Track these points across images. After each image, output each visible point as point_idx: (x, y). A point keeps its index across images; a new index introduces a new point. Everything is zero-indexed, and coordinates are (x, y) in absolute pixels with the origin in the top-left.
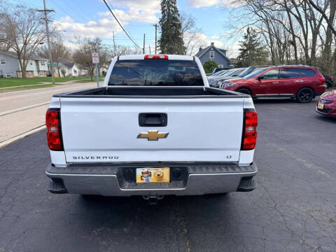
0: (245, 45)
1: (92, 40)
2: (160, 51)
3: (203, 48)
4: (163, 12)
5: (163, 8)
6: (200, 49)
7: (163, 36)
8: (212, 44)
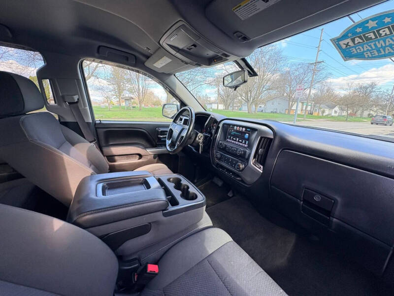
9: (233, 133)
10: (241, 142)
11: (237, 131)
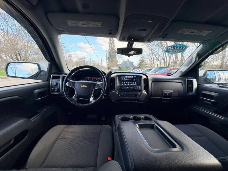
0: (141, 60)
1: (82, 57)
2: (108, 62)
3: (124, 61)
4: (109, 47)
5: (109, 45)
6: (123, 62)
7: (109, 56)
8: (128, 59)
9: (125, 80)
10: (132, 84)
11: (127, 78)
